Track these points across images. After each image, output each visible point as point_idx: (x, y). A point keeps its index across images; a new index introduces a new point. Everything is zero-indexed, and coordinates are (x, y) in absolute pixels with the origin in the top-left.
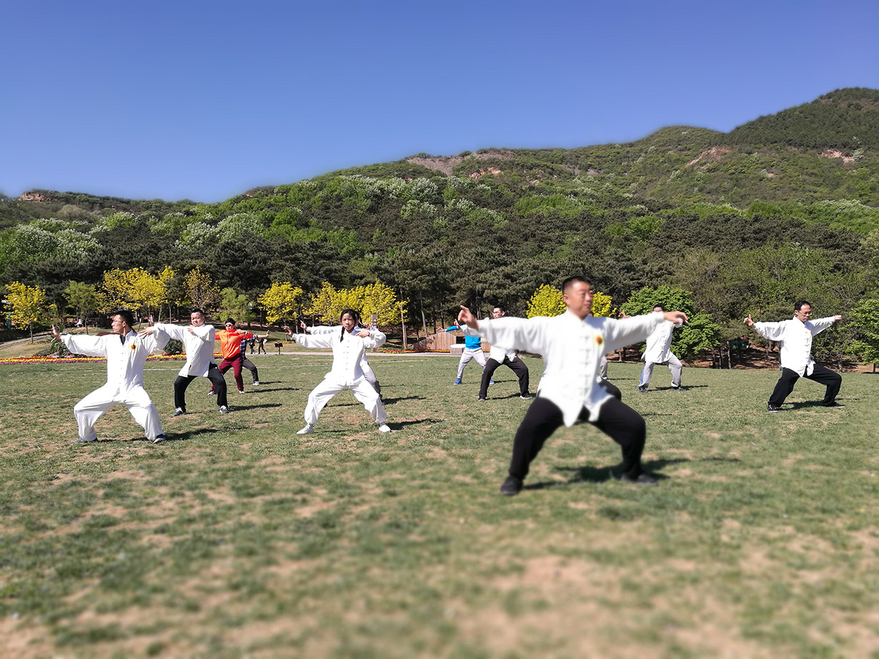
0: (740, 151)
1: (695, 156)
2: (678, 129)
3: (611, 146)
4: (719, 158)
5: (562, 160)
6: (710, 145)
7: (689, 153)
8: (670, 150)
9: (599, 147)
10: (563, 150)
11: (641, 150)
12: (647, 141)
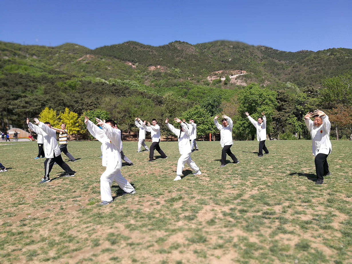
0: (98, 57)
1: (81, 57)
2: (73, 45)
3: (43, 47)
4: (90, 59)
5: (20, 49)
6: (87, 53)
7: (78, 55)
8: (70, 53)
9: (38, 46)
10: (20, 45)
11: (57, 51)
12: (60, 47)
